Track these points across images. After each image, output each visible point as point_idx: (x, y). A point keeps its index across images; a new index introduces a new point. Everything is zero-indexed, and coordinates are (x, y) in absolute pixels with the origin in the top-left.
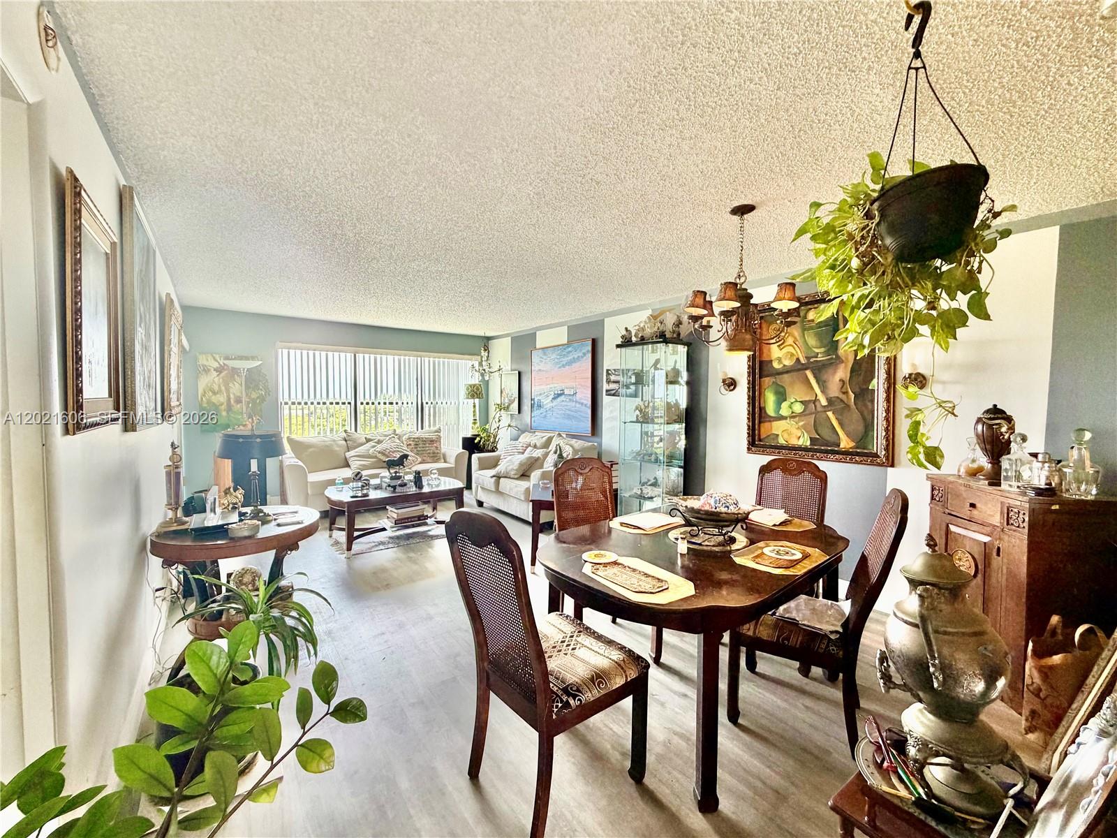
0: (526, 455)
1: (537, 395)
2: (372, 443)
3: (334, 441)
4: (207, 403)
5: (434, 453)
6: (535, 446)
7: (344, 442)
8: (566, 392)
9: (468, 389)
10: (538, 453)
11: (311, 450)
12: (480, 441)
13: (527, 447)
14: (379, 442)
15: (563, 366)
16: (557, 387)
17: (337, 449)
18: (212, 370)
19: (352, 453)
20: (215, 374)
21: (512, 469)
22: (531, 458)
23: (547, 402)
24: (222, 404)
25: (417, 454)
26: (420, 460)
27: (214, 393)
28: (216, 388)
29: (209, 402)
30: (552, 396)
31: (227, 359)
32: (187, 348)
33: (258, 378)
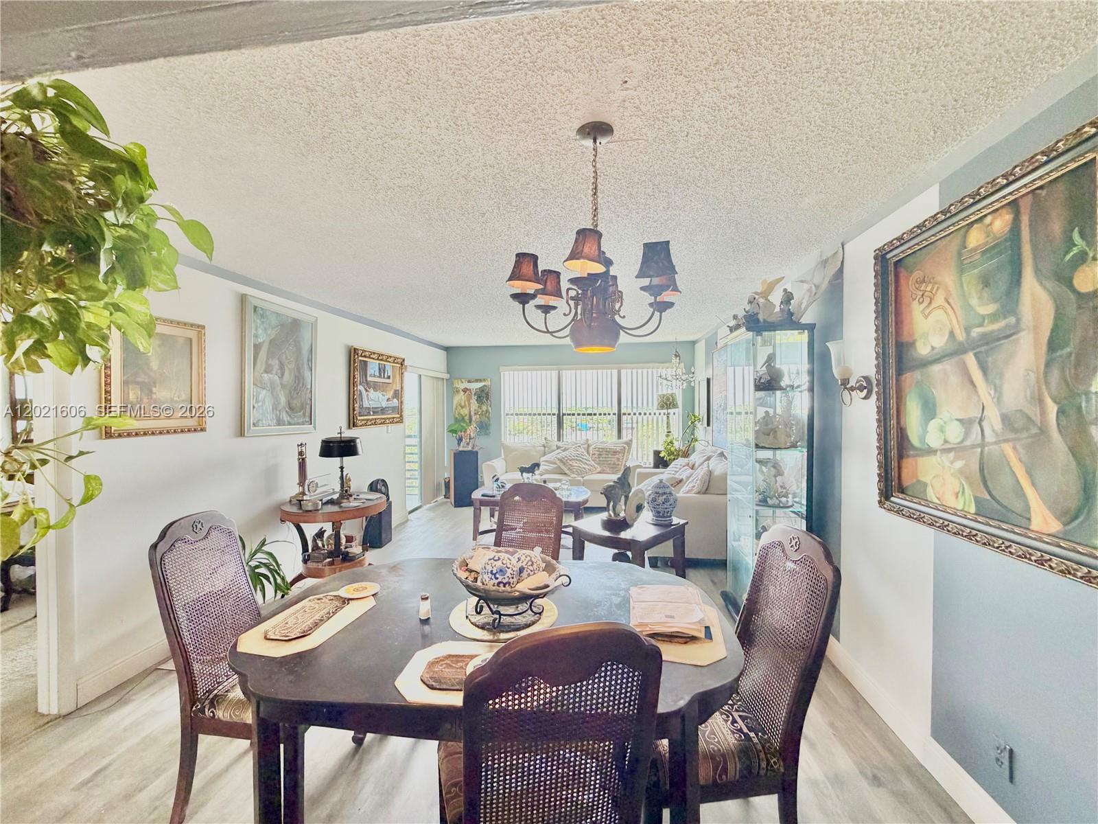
2: (559, 451)
3: (534, 446)
5: (614, 464)
7: (543, 448)
11: (514, 453)
14: (566, 450)
17: (535, 454)
18: (461, 391)
19: (543, 459)
20: (463, 393)
24: (467, 415)
25: (598, 464)
26: (599, 470)
27: (462, 407)
28: (463, 404)
29: (459, 414)
31: (469, 382)
32: (447, 376)
33: (483, 396)
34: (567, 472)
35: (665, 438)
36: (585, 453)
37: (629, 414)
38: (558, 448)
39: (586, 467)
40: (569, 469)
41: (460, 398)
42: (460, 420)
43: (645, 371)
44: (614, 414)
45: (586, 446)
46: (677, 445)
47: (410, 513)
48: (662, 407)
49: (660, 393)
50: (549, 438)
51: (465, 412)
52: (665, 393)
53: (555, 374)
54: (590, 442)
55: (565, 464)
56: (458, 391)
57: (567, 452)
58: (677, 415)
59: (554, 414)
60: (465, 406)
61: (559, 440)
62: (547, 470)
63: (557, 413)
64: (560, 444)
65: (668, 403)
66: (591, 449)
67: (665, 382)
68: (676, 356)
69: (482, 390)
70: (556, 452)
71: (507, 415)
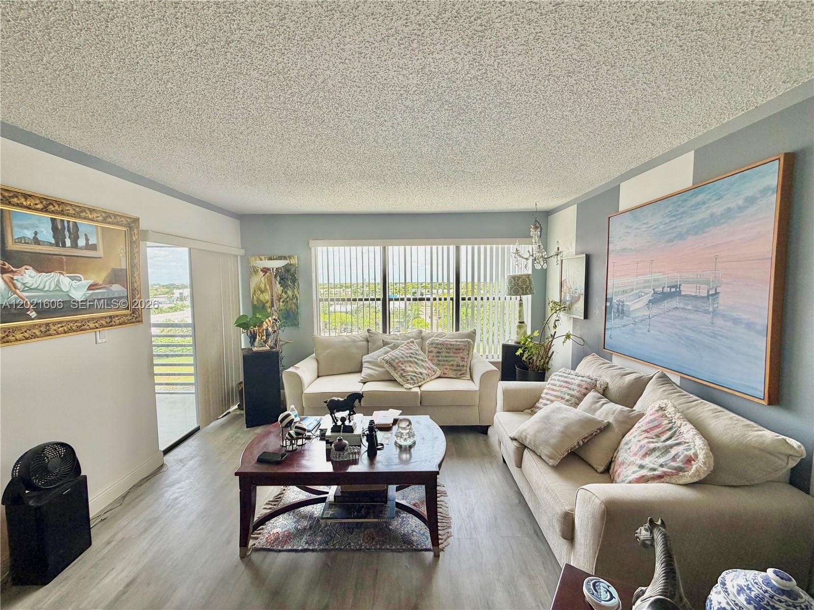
0: (580, 412)
1: (617, 294)
2: (387, 348)
3: (354, 341)
4: (257, 301)
5: (457, 365)
6: (605, 392)
7: (365, 343)
8: (686, 290)
9: (510, 282)
10: (608, 412)
11: (328, 351)
12: (522, 355)
13: (588, 390)
14: (395, 347)
15: (681, 236)
16: (664, 277)
17: (355, 351)
18: (260, 271)
19: (366, 358)
20: (262, 274)
21: (546, 443)
22: (589, 422)
23: (637, 306)
24: (267, 302)
25: (437, 365)
26: (438, 373)
27: (262, 292)
28: (263, 286)
29: (258, 299)
30: (649, 297)
31: (270, 259)
32: (242, 252)
33: (287, 277)
34: (399, 380)
36: (420, 351)
37: (469, 299)
38: (385, 344)
39: (423, 371)
40: (402, 376)
41: (259, 279)
42: (259, 308)
45: (419, 341)
47: (167, 452)
50: (373, 329)
51: (266, 297)
54: (423, 334)
55: (395, 369)
56: (256, 272)
57: (397, 351)
59: (378, 299)
60: (266, 289)
61: (384, 331)
62: (370, 375)
63: (381, 297)
64: (386, 337)
66: (426, 344)
69: (287, 269)
70: (383, 350)
71: (320, 300)
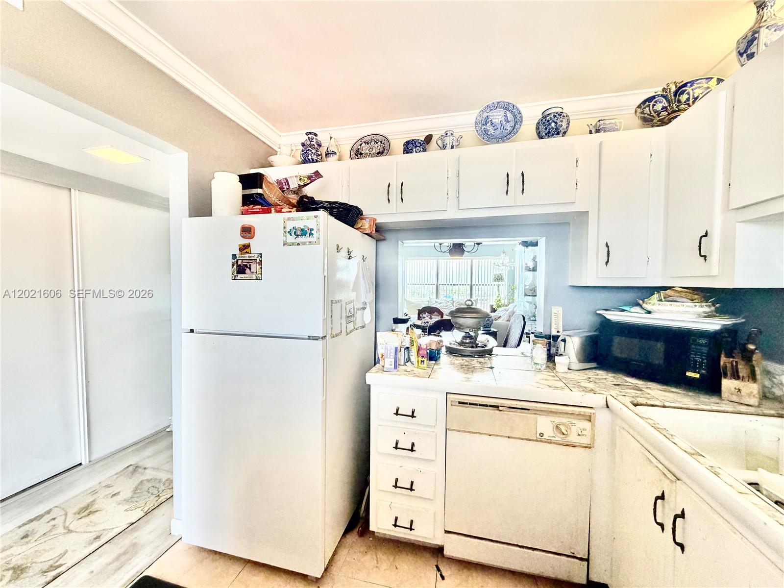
35: (496, 298)
36: (451, 305)
37: (477, 285)
38: (436, 302)
43: (486, 261)
44: (468, 285)
45: (452, 302)
46: (503, 302)
48: (495, 281)
49: (495, 273)
50: (431, 297)
52: (498, 273)
53: (435, 261)
57: (441, 304)
58: (504, 285)
59: (434, 284)
61: (437, 298)
63: (436, 283)
64: (437, 300)
65: (498, 278)
66: (454, 303)
67: (497, 267)
68: (504, 253)
71: (408, 284)
